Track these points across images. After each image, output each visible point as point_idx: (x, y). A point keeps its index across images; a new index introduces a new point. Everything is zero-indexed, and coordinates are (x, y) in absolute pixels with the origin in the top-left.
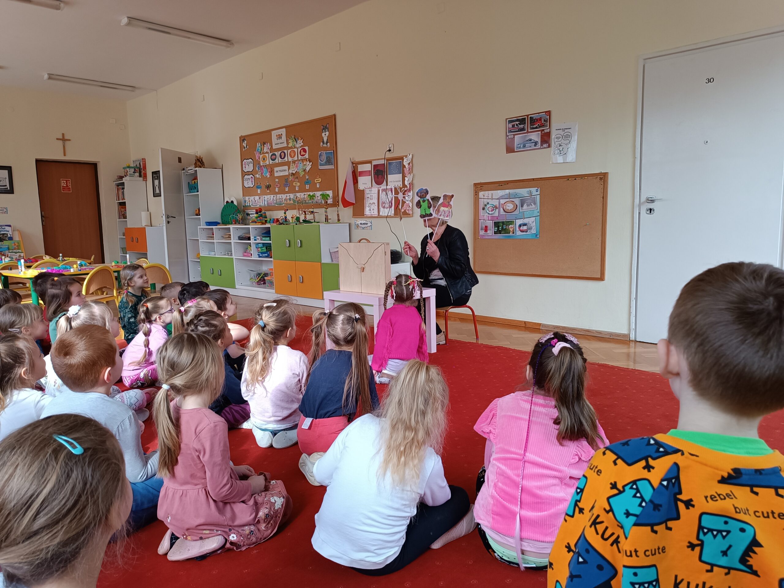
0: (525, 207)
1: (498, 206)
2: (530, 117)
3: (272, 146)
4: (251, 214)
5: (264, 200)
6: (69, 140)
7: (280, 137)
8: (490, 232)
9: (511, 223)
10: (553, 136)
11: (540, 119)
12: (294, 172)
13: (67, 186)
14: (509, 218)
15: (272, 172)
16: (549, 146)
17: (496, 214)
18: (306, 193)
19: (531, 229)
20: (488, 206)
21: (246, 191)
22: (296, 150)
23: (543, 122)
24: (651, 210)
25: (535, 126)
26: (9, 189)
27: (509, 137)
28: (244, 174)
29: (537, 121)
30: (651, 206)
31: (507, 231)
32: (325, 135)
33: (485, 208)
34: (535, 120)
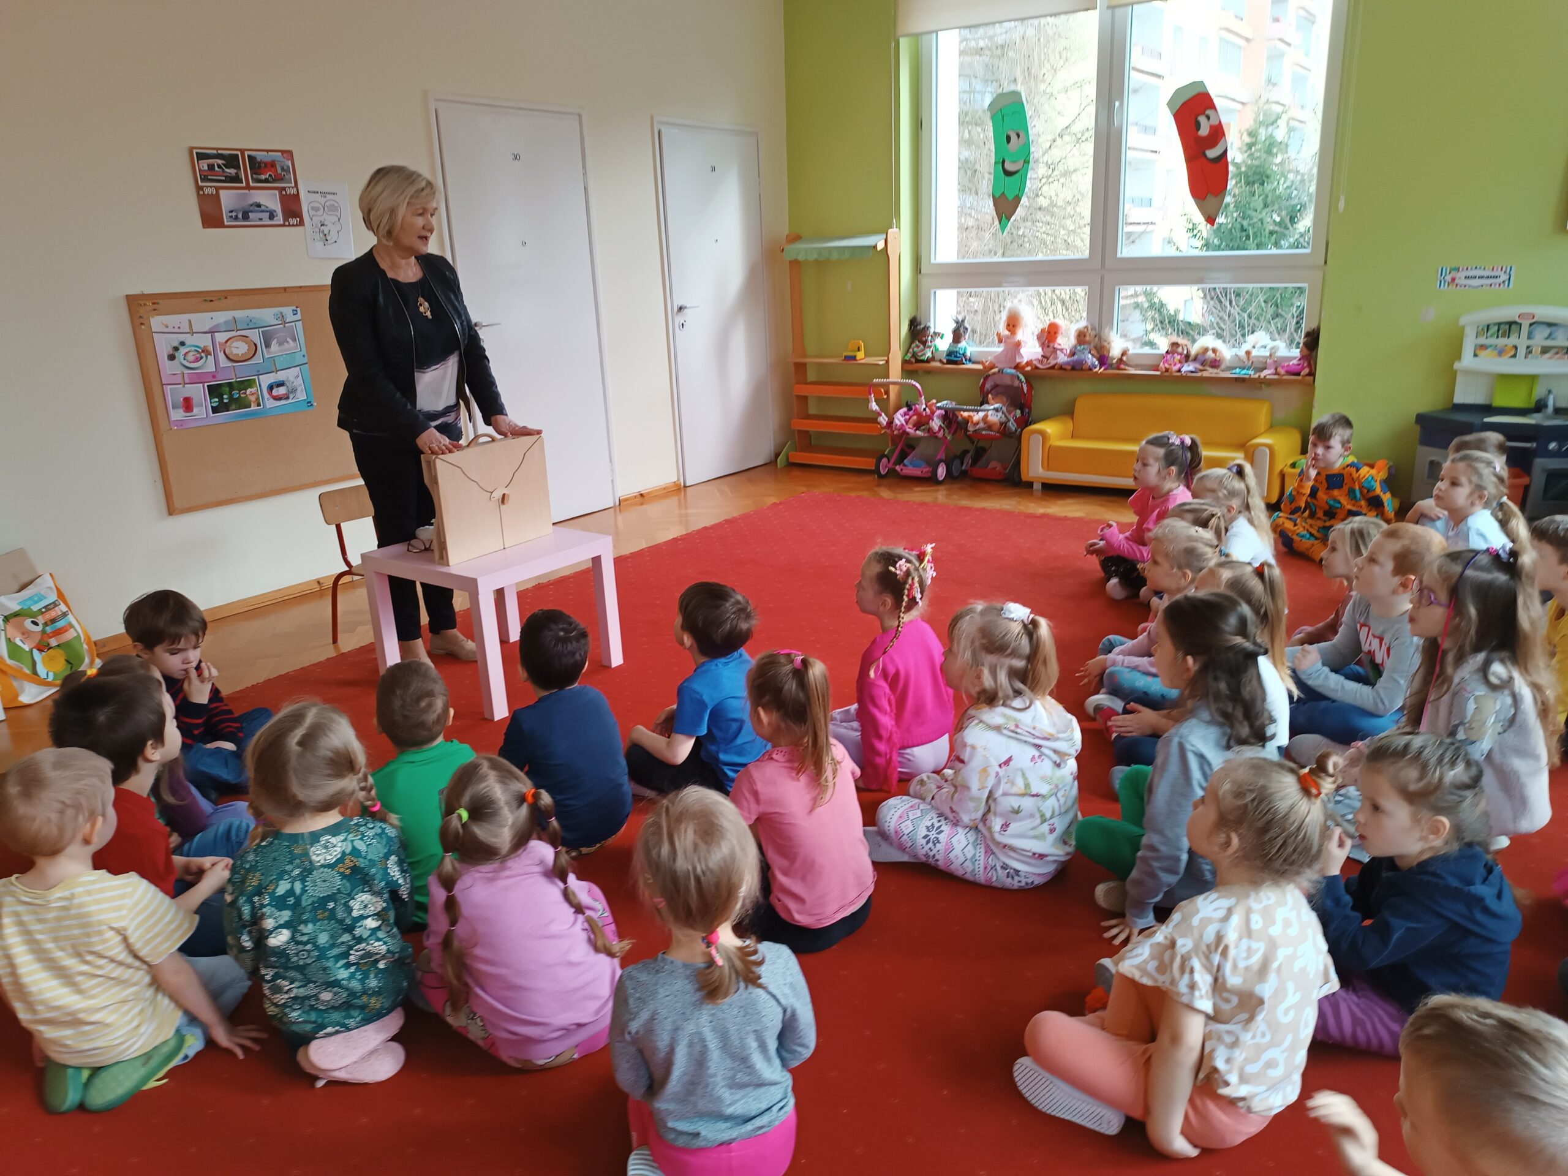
0: (274, 346)
1: (211, 349)
2: (249, 157)
8: (201, 411)
10: (305, 205)
11: (272, 165)
14: (242, 373)
16: (301, 223)
17: (210, 367)
19: (294, 391)
20: (183, 350)
23: (279, 171)
25: (263, 177)
27: (206, 191)
29: (266, 166)
31: (243, 404)
33: (176, 354)
34: (260, 163)
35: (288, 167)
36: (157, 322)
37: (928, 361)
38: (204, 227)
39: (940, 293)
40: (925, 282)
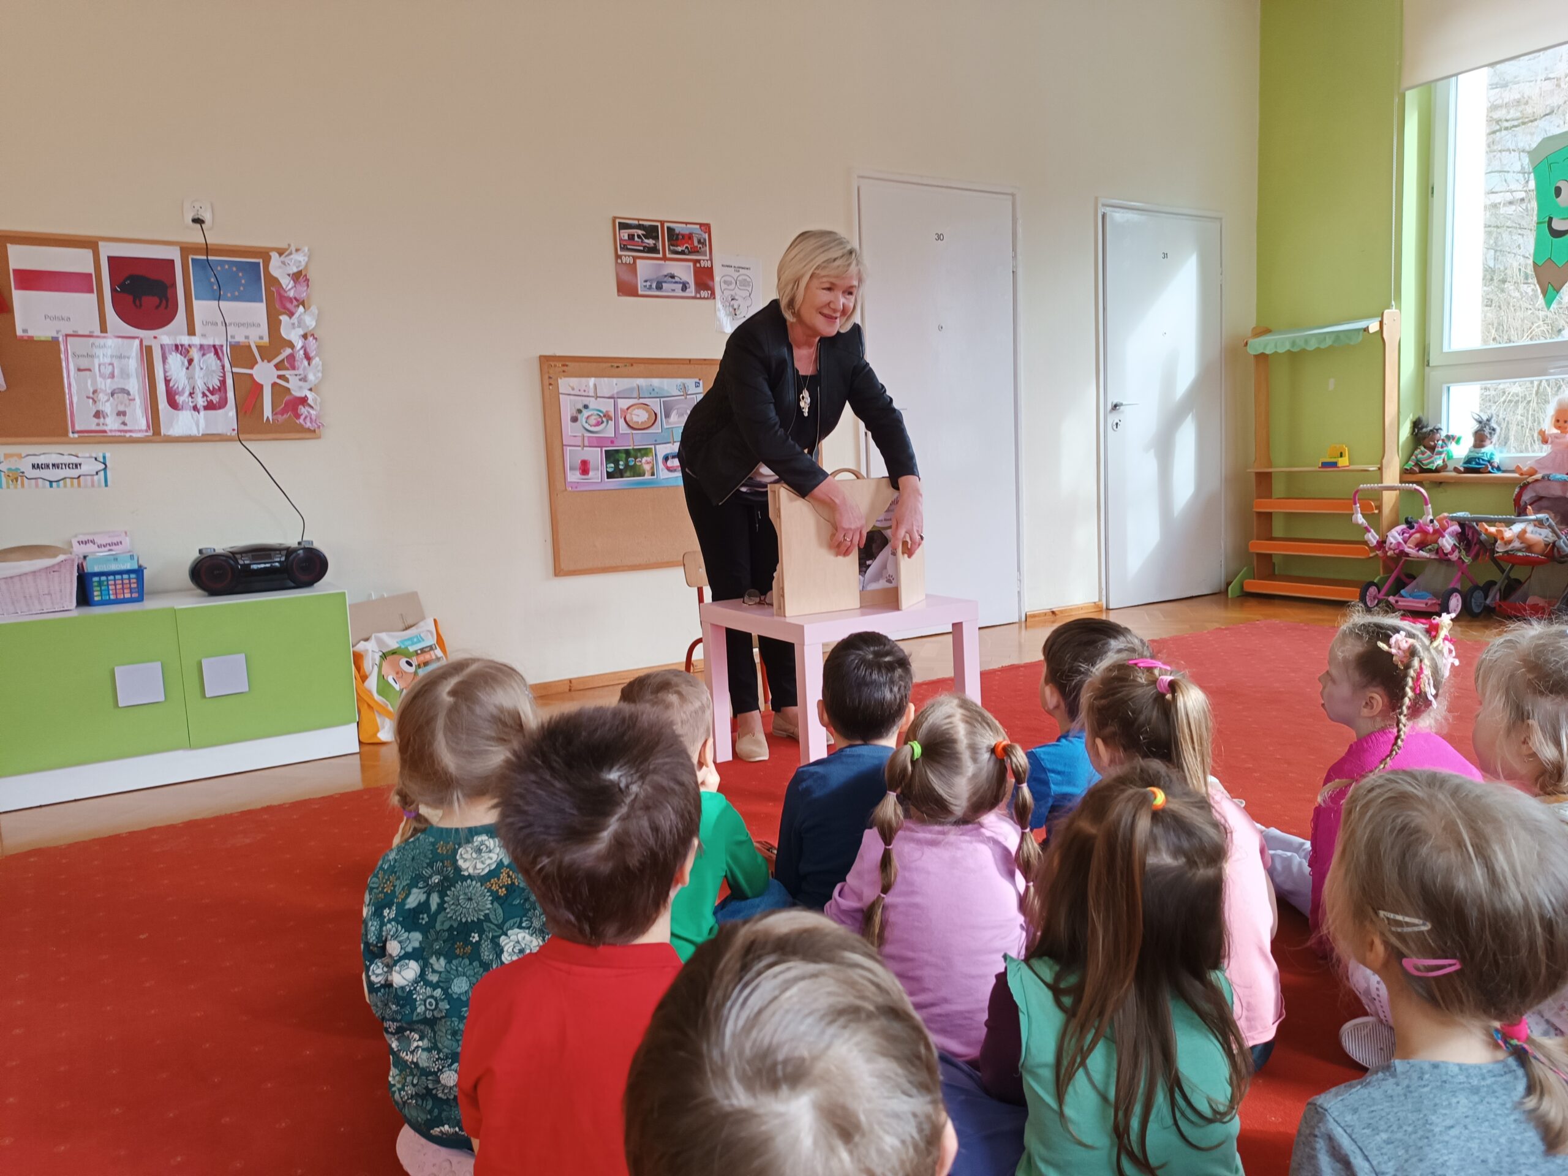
0: (674, 417)
1: (612, 414)
2: (668, 228)
8: (597, 475)
9: (644, 452)
10: (717, 278)
11: (690, 237)
14: (639, 441)
16: (712, 296)
17: (609, 433)
20: (586, 413)
23: (696, 243)
25: (680, 249)
27: (624, 259)
29: (683, 238)
31: (637, 472)
33: (579, 416)
34: (678, 235)
35: (705, 240)
36: (565, 384)
37: (1437, 470)
38: (619, 295)
39: (1455, 389)
40: (1434, 375)
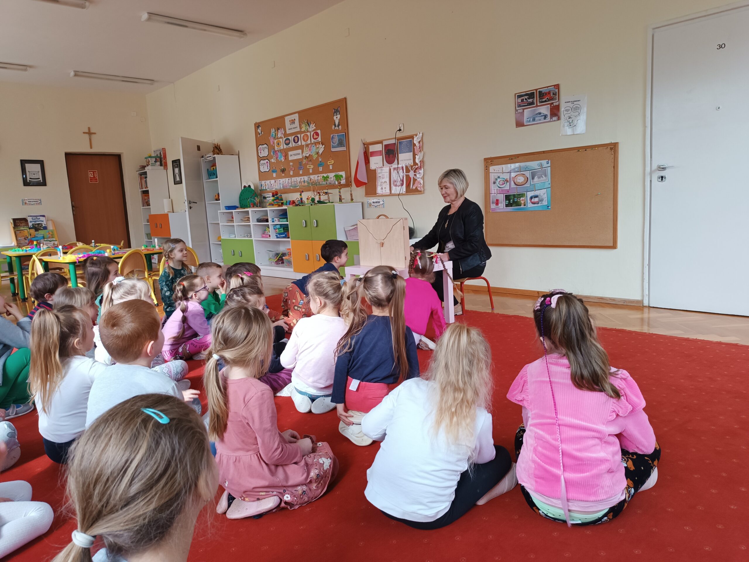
0: (536, 179)
1: (509, 180)
2: (539, 91)
3: (285, 132)
4: (268, 197)
5: (280, 183)
6: (95, 133)
7: (293, 122)
8: (502, 205)
9: (522, 195)
10: (562, 109)
11: (549, 93)
12: (307, 155)
13: (94, 177)
14: (520, 190)
15: (286, 156)
16: (559, 119)
17: (507, 187)
18: (319, 175)
19: (542, 200)
20: (499, 180)
21: (263, 176)
22: (309, 134)
23: (552, 95)
24: (662, 177)
25: (544, 100)
26: (42, 181)
27: (519, 111)
28: (260, 159)
29: (546, 94)
30: (662, 173)
31: (518, 204)
32: (337, 119)
33: (496, 182)
34: (543, 93)
35: (556, 92)
38: (516, 128)
